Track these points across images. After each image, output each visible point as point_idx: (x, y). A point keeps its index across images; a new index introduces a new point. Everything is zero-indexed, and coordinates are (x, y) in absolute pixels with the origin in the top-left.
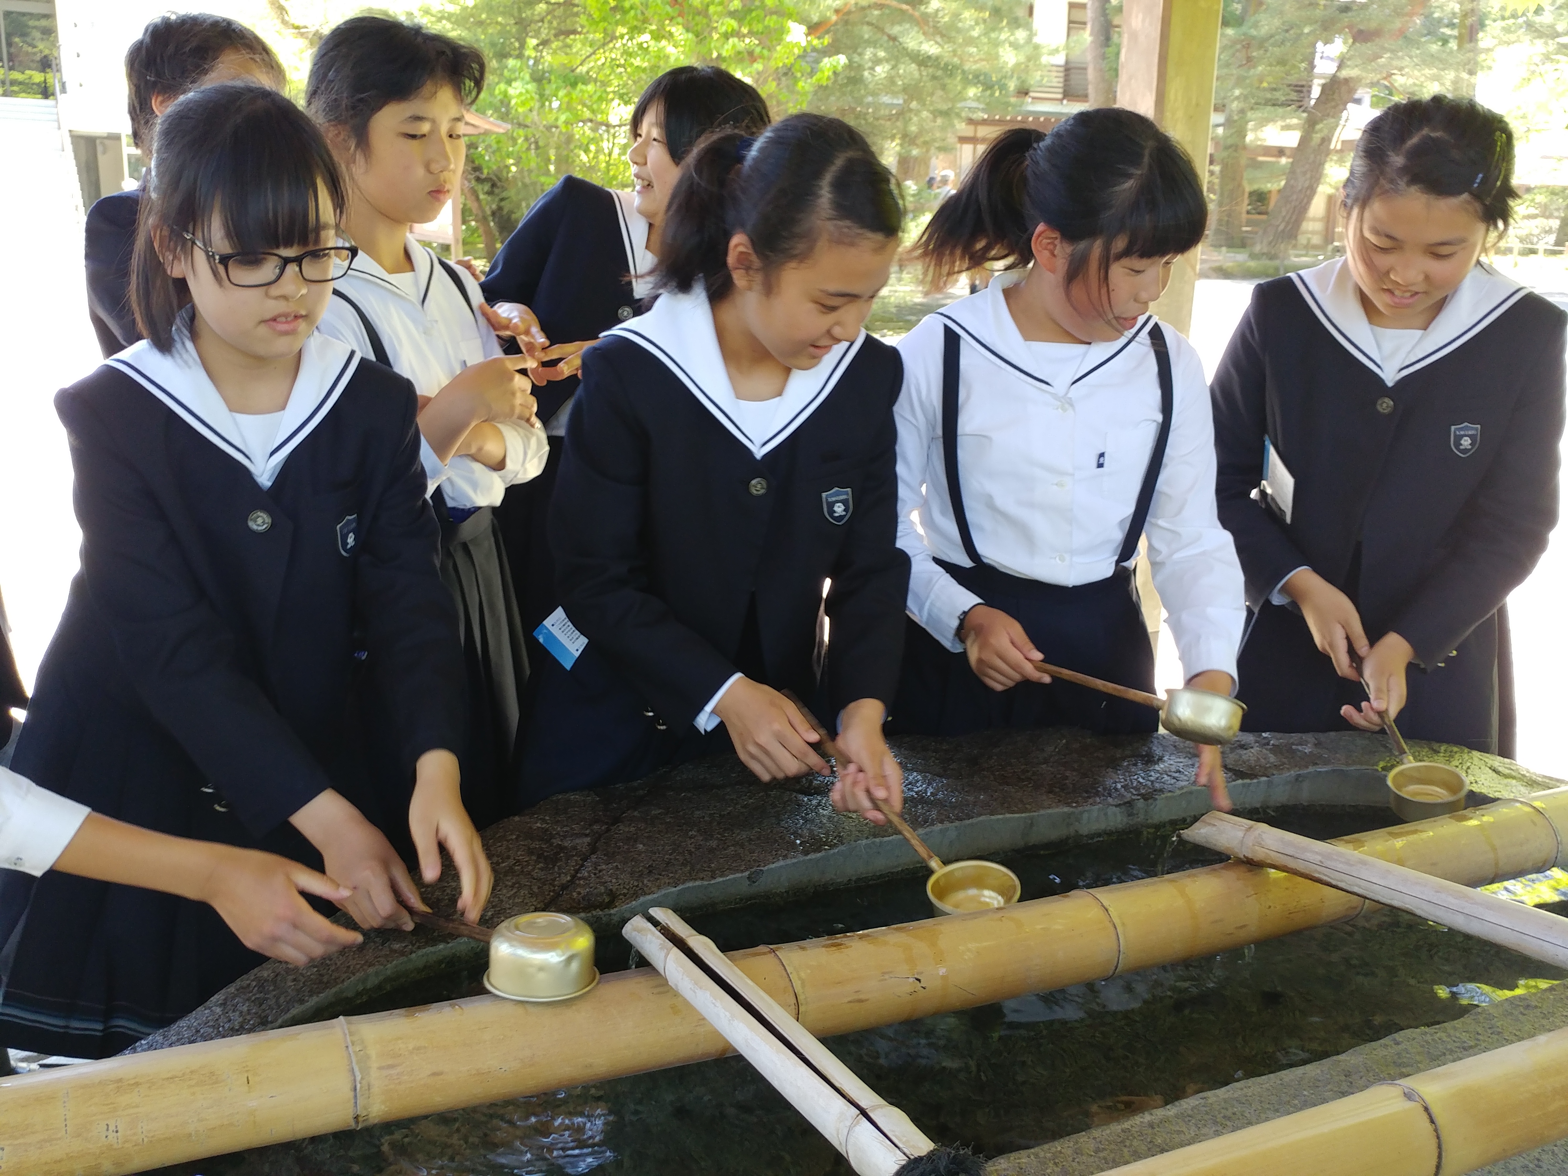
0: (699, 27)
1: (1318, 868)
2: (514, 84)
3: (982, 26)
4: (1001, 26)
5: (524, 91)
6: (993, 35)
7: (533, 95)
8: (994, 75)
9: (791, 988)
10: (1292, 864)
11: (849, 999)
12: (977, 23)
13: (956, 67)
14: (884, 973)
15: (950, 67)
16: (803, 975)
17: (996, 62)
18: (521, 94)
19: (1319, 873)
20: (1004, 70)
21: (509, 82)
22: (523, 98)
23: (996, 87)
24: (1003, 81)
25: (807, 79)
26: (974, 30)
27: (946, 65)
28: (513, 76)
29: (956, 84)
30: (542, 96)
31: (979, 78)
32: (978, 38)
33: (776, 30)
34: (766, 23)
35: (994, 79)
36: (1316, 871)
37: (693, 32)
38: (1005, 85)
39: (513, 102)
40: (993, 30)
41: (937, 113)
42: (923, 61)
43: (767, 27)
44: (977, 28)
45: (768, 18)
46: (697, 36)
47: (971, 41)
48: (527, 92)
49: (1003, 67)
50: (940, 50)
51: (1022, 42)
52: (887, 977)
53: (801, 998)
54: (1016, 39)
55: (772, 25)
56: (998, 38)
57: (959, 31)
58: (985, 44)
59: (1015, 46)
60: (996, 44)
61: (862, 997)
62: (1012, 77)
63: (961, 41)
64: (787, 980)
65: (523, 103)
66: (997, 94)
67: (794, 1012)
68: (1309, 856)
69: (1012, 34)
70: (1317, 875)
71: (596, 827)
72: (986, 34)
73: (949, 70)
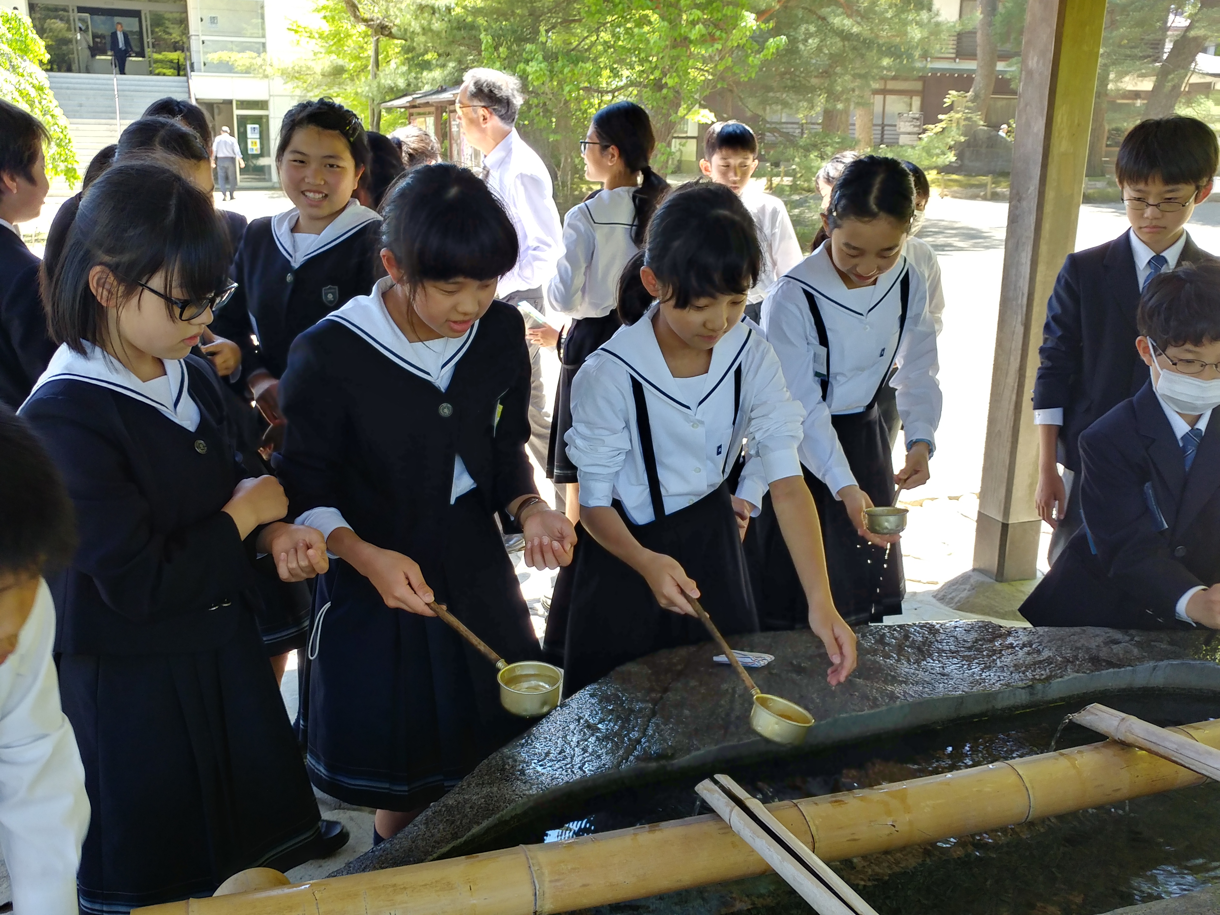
0: (672, 17)
1: (1176, 754)
2: (530, 63)
3: (895, 9)
4: (909, 8)
5: (538, 69)
6: (903, 16)
7: (546, 72)
8: (902, 47)
9: (809, 832)
10: (1154, 748)
11: (848, 838)
12: (890, 7)
13: (872, 42)
14: (871, 821)
15: (868, 41)
16: (817, 822)
17: (905, 37)
18: (536, 71)
19: (1175, 757)
20: (912, 43)
21: (527, 62)
22: (538, 74)
23: (904, 56)
24: (910, 51)
25: (756, 55)
26: (887, 12)
27: (865, 40)
28: (529, 58)
29: (872, 55)
30: (551, 71)
31: (892, 51)
32: (891, 18)
33: (731, 17)
34: (724, 12)
35: (903, 50)
36: (1173, 755)
37: (667, 20)
38: (912, 54)
39: (530, 78)
40: (903, 12)
41: (855, 76)
42: (845, 36)
43: (725, 15)
44: (890, 11)
45: (726, 8)
46: (670, 23)
47: (884, 20)
48: (541, 69)
49: (910, 42)
50: (860, 29)
51: (926, 21)
52: (872, 824)
53: (816, 837)
54: (921, 19)
55: (729, 14)
56: (907, 18)
57: (875, 13)
58: (896, 23)
59: (920, 24)
60: (905, 23)
61: (856, 837)
62: (917, 47)
63: (877, 21)
64: (807, 826)
65: (537, 79)
66: (905, 62)
67: (812, 847)
68: (1167, 744)
69: (918, 15)
70: (1174, 758)
71: (653, 695)
72: (896, 15)
73: (868, 44)
